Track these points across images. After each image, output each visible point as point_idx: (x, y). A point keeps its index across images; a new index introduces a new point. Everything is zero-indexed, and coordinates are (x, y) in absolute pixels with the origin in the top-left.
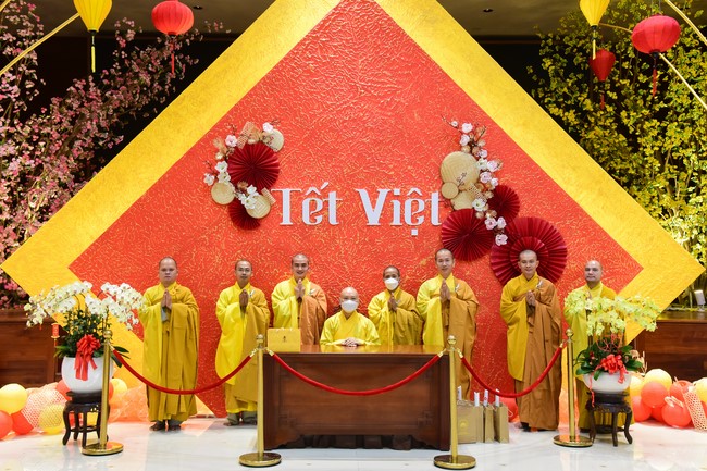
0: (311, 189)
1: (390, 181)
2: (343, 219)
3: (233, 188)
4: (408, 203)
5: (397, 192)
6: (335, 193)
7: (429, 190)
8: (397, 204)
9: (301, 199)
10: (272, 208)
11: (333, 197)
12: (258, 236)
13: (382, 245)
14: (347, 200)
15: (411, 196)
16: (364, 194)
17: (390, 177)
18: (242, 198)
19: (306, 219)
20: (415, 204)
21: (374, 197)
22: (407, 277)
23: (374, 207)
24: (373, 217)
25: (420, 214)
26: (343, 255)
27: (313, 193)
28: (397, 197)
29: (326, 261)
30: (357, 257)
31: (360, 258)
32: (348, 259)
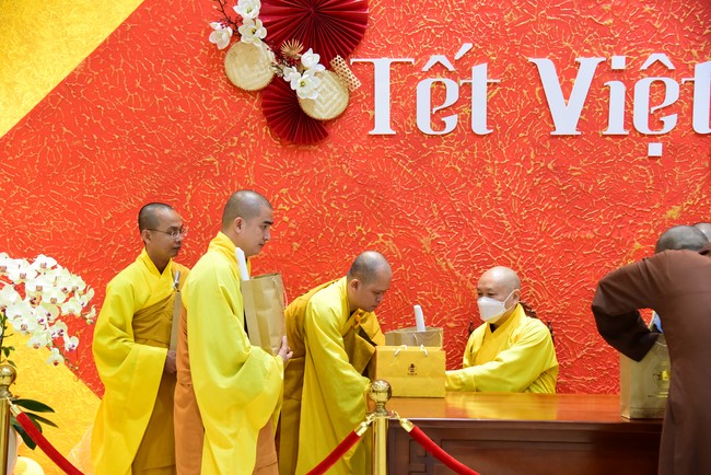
0: (434, 59)
1: (604, 40)
2: (501, 123)
3: (271, 55)
4: (643, 87)
5: (618, 62)
6: (485, 65)
7: (690, 56)
8: (617, 89)
9: (414, 81)
10: (353, 96)
11: (480, 75)
12: (323, 157)
13: (583, 178)
14: (509, 83)
15: (649, 72)
16: (547, 68)
17: (604, 30)
18: (291, 75)
19: (424, 124)
20: (658, 89)
21: (567, 74)
22: (637, 245)
23: (567, 97)
24: (566, 118)
25: (668, 110)
26: (500, 199)
27: (439, 67)
28: (618, 74)
29: (465, 211)
30: (529, 202)
31: (536, 205)
32: (509, 208)
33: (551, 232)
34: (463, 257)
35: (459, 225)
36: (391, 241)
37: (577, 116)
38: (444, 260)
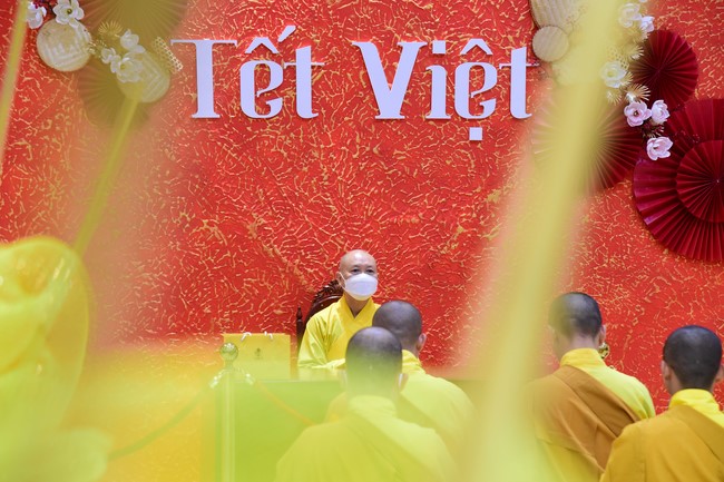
0: (257, 41)
1: (424, 23)
2: (327, 106)
3: (87, 36)
4: (463, 71)
5: (439, 47)
6: (309, 48)
7: (507, 42)
8: (438, 73)
9: (236, 63)
10: (174, 79)
11: (304, 58)
12: (144, 141)
13: (408, 162)
14: (333, 66)
15: (468, 56)
16: (370, 51)
17: (424, 15)
18: (109, 57)
19: (249, 107)
20: (478, 73)
21: (390, 58)
22: (461, 229)
23: (390, 80)
24: (390, 102)
25: (488, 95)
26: (326, 183)
27: (262, 50)
28: (439, 59)
29: (291, 196)
30: (355, 187)
31: (362, 189)
32: (336, 192)
33: (377, 217)
34: (290, 243)
35: (286, 210)
36: (216, 228)
37: (400, 100)
38: (271, 246)
